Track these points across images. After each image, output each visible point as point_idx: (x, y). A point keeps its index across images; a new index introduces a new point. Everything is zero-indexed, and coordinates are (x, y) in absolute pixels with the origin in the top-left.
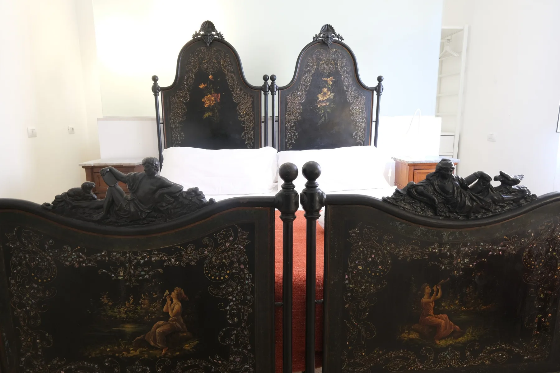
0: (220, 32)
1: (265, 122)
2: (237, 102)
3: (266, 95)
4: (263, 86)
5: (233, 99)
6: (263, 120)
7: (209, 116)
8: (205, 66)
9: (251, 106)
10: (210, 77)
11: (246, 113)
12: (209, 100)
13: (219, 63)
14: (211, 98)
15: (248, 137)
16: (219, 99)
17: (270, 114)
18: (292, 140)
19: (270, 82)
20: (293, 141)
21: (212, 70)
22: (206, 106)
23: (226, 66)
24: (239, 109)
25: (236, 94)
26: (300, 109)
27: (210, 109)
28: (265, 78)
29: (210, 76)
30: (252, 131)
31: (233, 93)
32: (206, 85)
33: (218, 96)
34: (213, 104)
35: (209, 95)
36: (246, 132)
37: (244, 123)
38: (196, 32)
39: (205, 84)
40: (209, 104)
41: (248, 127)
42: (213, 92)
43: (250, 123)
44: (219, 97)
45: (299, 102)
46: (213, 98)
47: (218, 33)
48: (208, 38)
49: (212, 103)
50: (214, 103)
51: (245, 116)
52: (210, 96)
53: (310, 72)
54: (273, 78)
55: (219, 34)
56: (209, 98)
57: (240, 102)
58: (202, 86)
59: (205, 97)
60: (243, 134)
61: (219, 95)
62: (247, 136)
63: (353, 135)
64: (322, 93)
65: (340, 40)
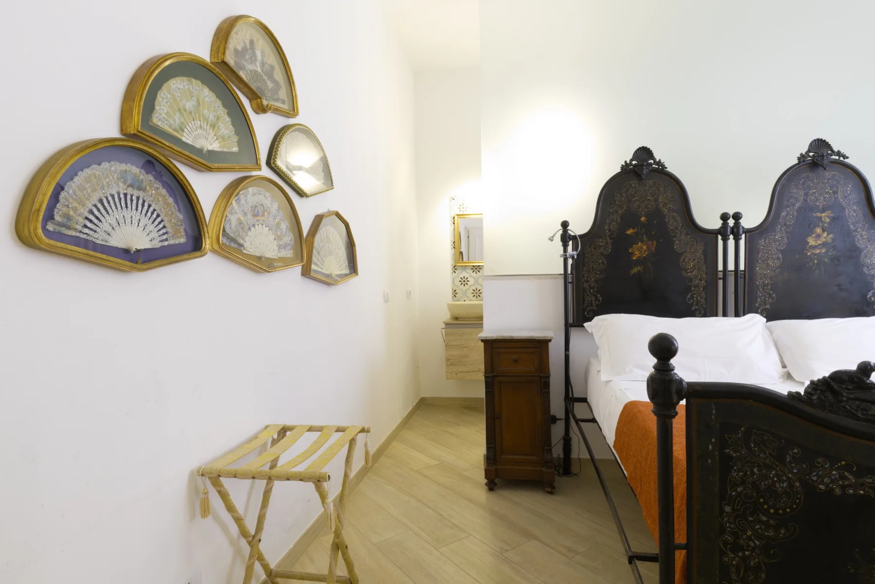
1: (724, 279)
2: (681, 252)
3: (725, 241)
4: (721, 228)
5: (675, 247)
6: (721, 275)
7: (639, 271)
8: (636, 205)
9: (702, 256)
10: (643, 219)
11: (694, 266)
12: (639, 250)
13: (656, 200)
14: (642, 248)
15: (697, 300)
16: (654, 248)
17: (731, 266)
18: (765, 305)
19: (731, 222)
20: (768, 306)
21: (646, 210)
22: (634, 258)
23: (666, 204)
24: (684, 260)
25: (680, 241)
26: (778, 258)
27: (640, 262)
28: (724, 217)
29: (641, 217)
30: (703, 291)
31: (674, 239)
32: (636, 230)
33: (653, 244)
34: (645, 255)
35: (640, 243)
36: (695, 294)
37: (691, 280)
38: (626, 162)
39: (634, 228)
40: (639, 255)
41: (697, 286)
42: (645, 238)
43: (701, 280)
44: (654, 246)
45: (777, 249)
46: (645, 247)
47: (657, 160)
48: (643, 168)
49: (644, 254)
50: (646, 253)
51: (693, 271)
52: (642, 244)
53: (793, 205)
54: (737, 217)
55: (659, 163)
56: (639, 247)
57: (685, 252)
58: (630, 232)
59: (634, 246)
60: (689, 296)
61: (655, 242)
62: (695, 299)
63: (868, 297)
64: (814, 235)
65: (842, 159)
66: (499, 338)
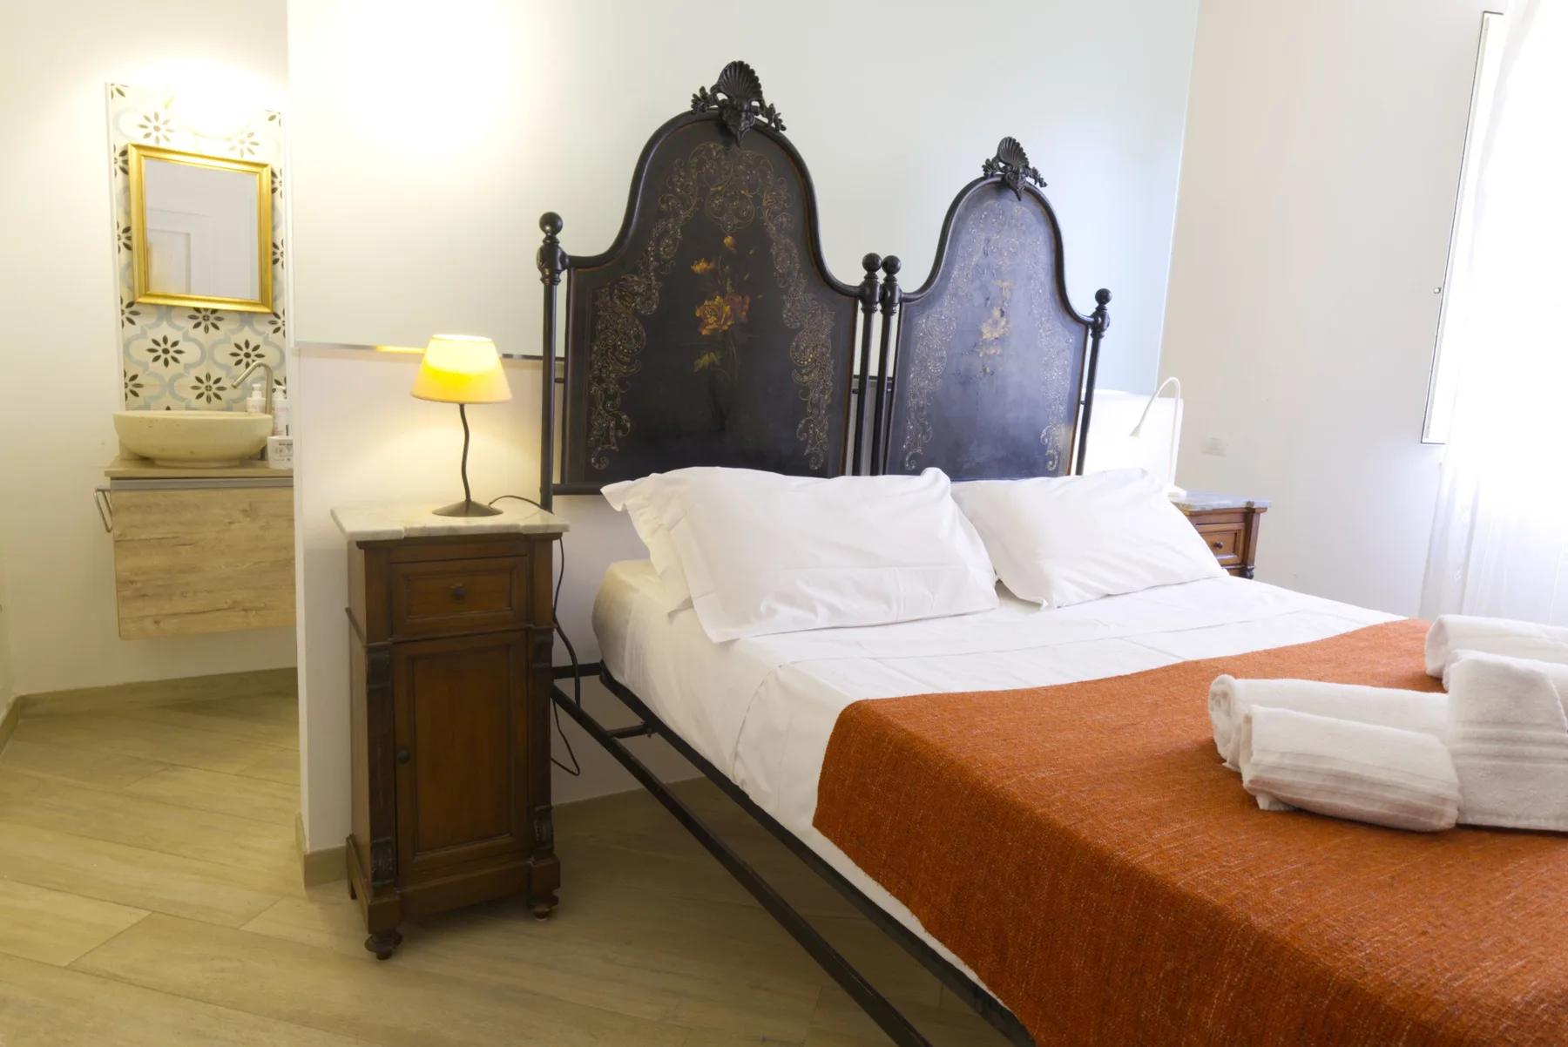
0: (772, 104)
1: (861, 393)
2: (793, 327)
3: (869, 313)
4: (864, 284)
5: (784, 316)
6: (855, 384)
7: (713, 364)
8: (716, 204)
9: (829, 341)
10: (728, 240)
11: (814, 360)
12: (716, 314)
13: (757, 201)
14: (720, 308)
15: (815, 432)
16: (744, 313)
17: (873, 370)
18: (916, 447)
19: (881, 275)
20: (919, 451)
21: (736, 221)
22: (704, 332)
23: (775, 214)
24: (798, 347)
25: (793, 303)
26: (942, 359)
27: (719, 342)
28: (871, 263)
29: (725, 236)
30: (826, 415)
31: (784, 297)
32: (712, 265)
33: (743, 303)
34: (726, 328)
35: (718, 298)
36: (810, 421)
37: (806, 391)
38: (703, 90)
39: (708, 262)
40: (714, 326)
41: (816, 405)
42: (728, 289)
43: (823, 392)
44: (746, 307)
45: (942, 341)
46: (727, 308)
48: (737, 117)
49: (725, 323)
50: (729, 323)
51: (811, 372)
52: (722, 301)
54: (891, 265)
55: (769, 112)
56: (716, 306)
57: (801, 328)
58: (700, 267)
59: (706, 303)
60: (800, 426)
61: (748, 300)
62: (811, 432)
63: (1042, 436)
64: (990, 321)
65: (1038, 185)
66: (413, 534)
